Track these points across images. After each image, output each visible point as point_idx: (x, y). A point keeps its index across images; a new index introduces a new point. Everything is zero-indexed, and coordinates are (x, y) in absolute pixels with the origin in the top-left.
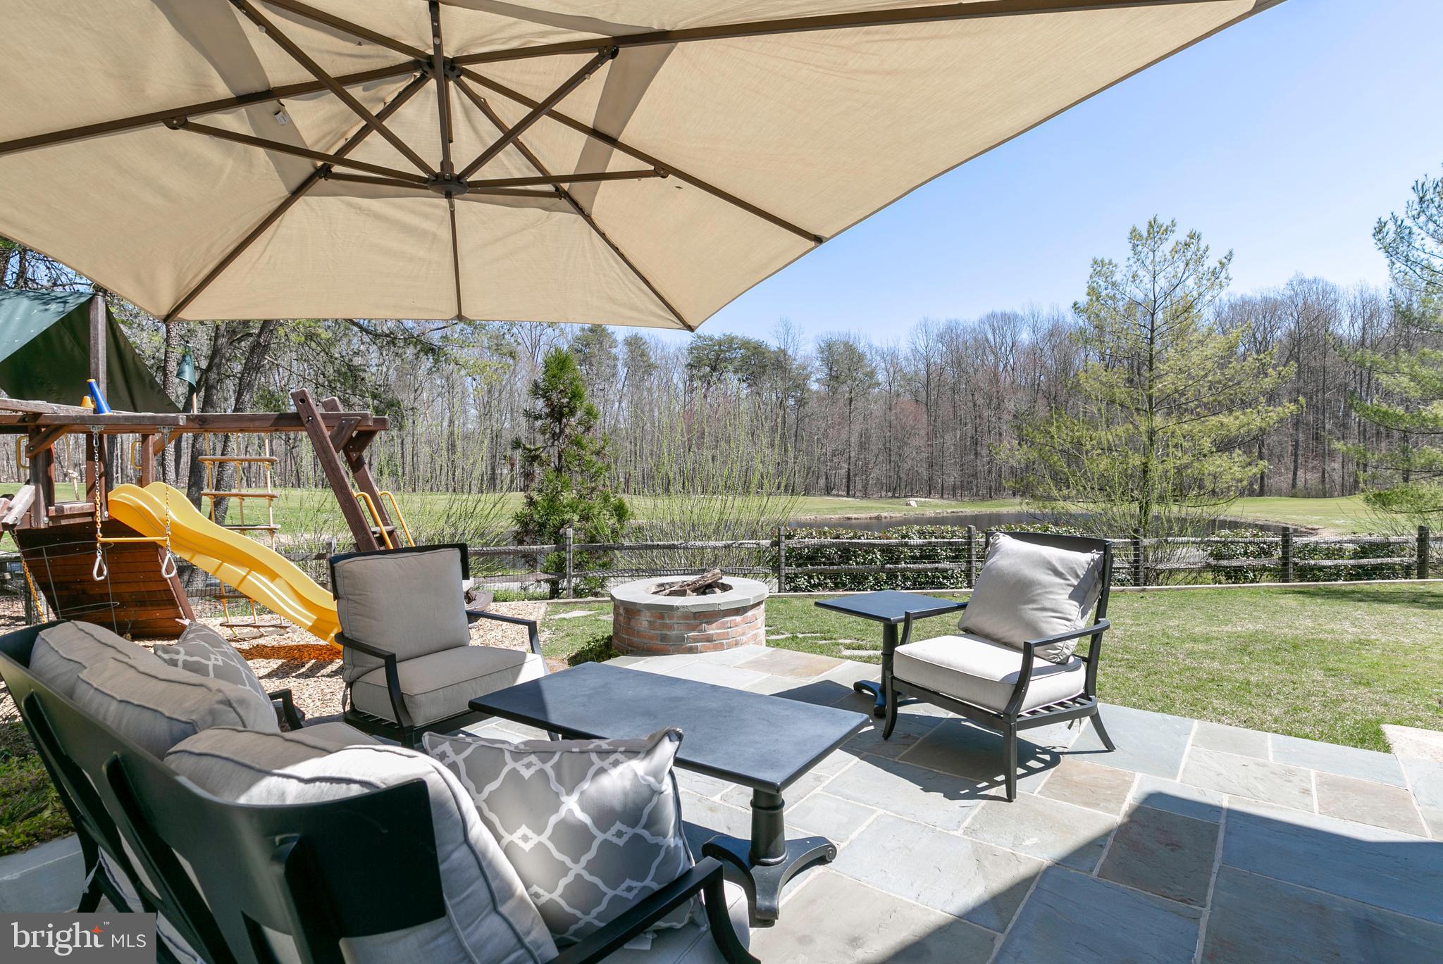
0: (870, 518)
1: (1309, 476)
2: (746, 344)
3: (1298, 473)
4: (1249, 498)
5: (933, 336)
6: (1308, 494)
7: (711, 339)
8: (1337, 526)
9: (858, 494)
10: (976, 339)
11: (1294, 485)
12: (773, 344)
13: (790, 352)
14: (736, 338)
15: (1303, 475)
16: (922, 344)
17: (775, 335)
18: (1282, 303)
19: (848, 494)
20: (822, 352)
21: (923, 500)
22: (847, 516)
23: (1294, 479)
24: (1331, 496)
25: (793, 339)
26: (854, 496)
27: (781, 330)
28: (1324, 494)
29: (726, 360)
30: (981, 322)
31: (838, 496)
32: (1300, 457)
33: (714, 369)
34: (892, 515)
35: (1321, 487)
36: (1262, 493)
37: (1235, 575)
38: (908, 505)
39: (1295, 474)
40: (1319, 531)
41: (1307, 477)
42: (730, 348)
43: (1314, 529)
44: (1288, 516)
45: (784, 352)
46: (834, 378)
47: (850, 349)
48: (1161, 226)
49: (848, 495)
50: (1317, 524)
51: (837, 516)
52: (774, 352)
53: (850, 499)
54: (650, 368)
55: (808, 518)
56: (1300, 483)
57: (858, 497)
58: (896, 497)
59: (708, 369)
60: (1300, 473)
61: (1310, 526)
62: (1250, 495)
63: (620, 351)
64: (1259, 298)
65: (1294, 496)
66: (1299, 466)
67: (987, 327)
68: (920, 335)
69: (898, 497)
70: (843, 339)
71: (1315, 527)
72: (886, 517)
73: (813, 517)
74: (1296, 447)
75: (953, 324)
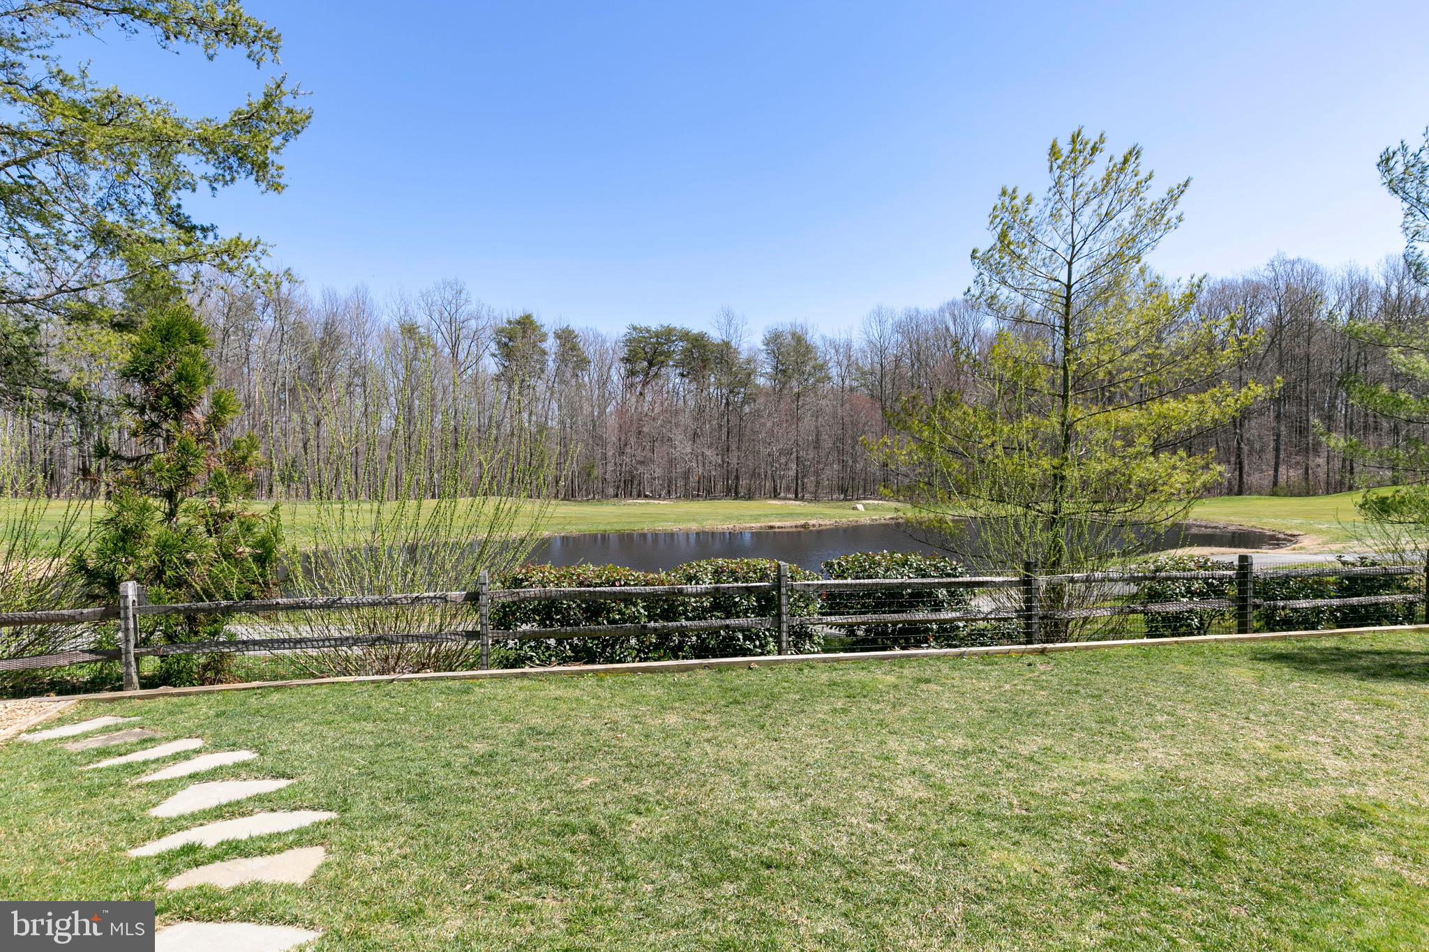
0: (796, 527)
1: (1292, 473)
2: (685, 336)
3: (1280, 469)
4: (1226, 497)
5: (888, 326)
6: (1291, 493)
7: (648, 331)
8: (1320, 532)
9: (807, 496)
10: (936, 329)
11: (1275, 483)
12: (716, 335)
13: (733, 343)
14: (674, 329)
15: (1284, 472)
16: (876, 335)
17: (716, 325)
18: (1264, 287)
19: (796, 496)
20: (767, 344)
21: (876, 502)
22: (771, 524)
23: (1276, 476)
24: (1314, 495)
25: (736, 331)
26: (802, 499)
27: (723, 320)
28: (1307, 491)
29: (662, 353)
30: (942, 310)
31: (785, 499)
32: (1282, 452)
33: (651, 364)
34: (821, 523)
35: (1304, 484)
36: (1240, 493)
37: (1175, 625)
38: (855, 508)
39: (1276, 470)
40: (1298, 538)
41: (1290, 474)
42: (668, 341)
43: (1294, 536)
44: (1265, 520)
45: (727, 344)
46: (782, 373)
47: (799, 339)
48: (1086, 144)
49: (796, 498)
50: (1297, 529)
51: (759, 525)
52: (718, 345)
53: (797, 503)
54: (583, 363)
55: (725, 527)
56: (1282, 479)
57: (806, 501)
58: (847, 500)
59: (646, 364)
60: (1282, 469)
61: (1289, 532)
62: (1228, 494)
63: (551, 344)
64: (1240, 281)
65: (1274, 494)
66: (1281, 462)
67: (947, 315)
68: (873, 324)
69: (850, 500)
70: (788, 328)
71: (1295, 532)
72: (814, 526)
73: (731, 526)
74: (1277, 441)
75: (913, 313)
